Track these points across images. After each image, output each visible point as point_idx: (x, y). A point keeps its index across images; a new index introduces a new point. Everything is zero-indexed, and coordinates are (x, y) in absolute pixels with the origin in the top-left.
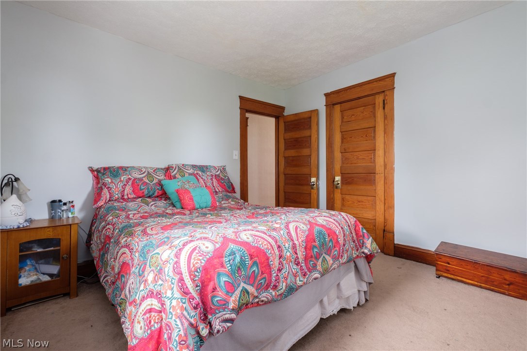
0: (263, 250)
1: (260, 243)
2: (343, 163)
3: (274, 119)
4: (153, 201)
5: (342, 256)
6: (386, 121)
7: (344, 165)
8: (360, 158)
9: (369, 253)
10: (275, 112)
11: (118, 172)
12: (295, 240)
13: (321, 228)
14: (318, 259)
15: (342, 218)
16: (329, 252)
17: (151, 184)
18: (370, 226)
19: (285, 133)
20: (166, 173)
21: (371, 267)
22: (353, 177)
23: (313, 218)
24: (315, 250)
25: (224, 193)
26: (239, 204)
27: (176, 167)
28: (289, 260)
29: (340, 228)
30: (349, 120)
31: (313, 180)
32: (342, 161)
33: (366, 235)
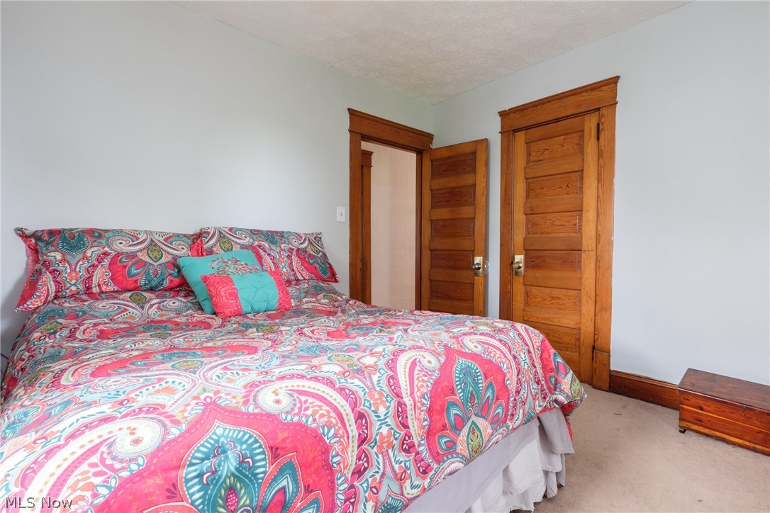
0: (315, 431)
1: (309, 412)
2: (528, 232)
3: (415, 155)
4: (158, 297)
5: (512, 415)
6: (601, 161)
7: (530, 236)
8: (556, 223)
9: (566, 402)
10: (416, 142)
11: (80, 239)
12: (404, 395)
13: (469, 362)
14: (460, 431)
15: (517, 338)
16: (484, 411)
17: (156, 264)
18: (570, 340)
19: (432, 179)
20: (194, 243)
21: (570, 422)
22: (544, 256)
23: (457, 338)
24: (454, 411)
25: (313, 283)
26: (336, 304)
27: (214, 233)
28: (385, 445)
29: (510, 357)
30: (540, 159)
31: (478, 260)
32: (527, 228)
33: (561, 368)
